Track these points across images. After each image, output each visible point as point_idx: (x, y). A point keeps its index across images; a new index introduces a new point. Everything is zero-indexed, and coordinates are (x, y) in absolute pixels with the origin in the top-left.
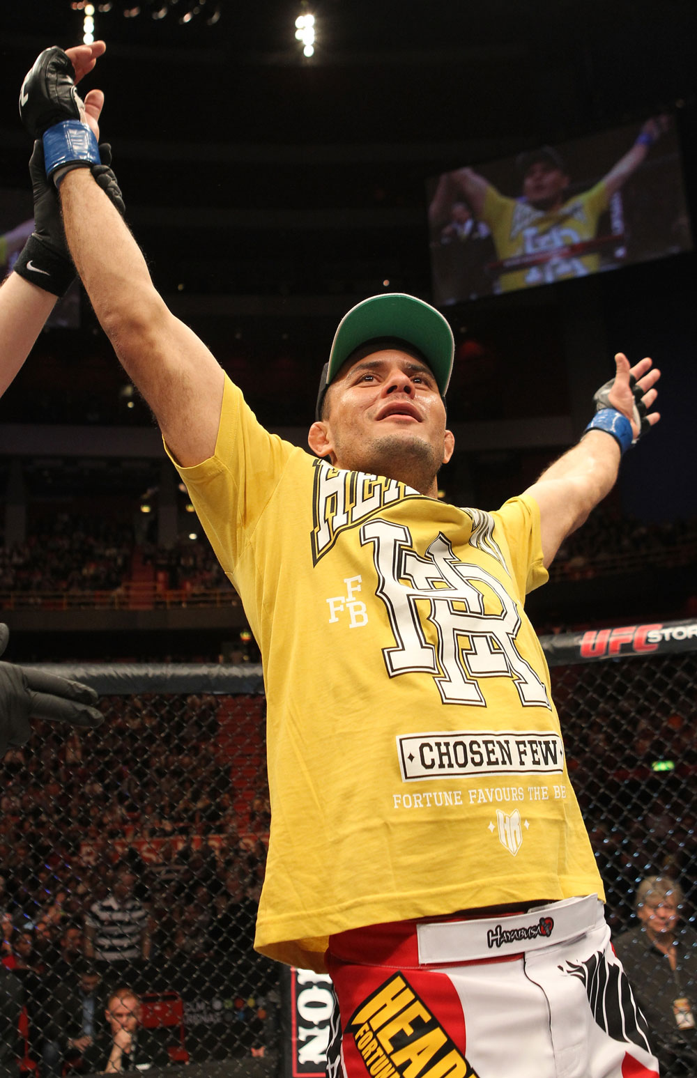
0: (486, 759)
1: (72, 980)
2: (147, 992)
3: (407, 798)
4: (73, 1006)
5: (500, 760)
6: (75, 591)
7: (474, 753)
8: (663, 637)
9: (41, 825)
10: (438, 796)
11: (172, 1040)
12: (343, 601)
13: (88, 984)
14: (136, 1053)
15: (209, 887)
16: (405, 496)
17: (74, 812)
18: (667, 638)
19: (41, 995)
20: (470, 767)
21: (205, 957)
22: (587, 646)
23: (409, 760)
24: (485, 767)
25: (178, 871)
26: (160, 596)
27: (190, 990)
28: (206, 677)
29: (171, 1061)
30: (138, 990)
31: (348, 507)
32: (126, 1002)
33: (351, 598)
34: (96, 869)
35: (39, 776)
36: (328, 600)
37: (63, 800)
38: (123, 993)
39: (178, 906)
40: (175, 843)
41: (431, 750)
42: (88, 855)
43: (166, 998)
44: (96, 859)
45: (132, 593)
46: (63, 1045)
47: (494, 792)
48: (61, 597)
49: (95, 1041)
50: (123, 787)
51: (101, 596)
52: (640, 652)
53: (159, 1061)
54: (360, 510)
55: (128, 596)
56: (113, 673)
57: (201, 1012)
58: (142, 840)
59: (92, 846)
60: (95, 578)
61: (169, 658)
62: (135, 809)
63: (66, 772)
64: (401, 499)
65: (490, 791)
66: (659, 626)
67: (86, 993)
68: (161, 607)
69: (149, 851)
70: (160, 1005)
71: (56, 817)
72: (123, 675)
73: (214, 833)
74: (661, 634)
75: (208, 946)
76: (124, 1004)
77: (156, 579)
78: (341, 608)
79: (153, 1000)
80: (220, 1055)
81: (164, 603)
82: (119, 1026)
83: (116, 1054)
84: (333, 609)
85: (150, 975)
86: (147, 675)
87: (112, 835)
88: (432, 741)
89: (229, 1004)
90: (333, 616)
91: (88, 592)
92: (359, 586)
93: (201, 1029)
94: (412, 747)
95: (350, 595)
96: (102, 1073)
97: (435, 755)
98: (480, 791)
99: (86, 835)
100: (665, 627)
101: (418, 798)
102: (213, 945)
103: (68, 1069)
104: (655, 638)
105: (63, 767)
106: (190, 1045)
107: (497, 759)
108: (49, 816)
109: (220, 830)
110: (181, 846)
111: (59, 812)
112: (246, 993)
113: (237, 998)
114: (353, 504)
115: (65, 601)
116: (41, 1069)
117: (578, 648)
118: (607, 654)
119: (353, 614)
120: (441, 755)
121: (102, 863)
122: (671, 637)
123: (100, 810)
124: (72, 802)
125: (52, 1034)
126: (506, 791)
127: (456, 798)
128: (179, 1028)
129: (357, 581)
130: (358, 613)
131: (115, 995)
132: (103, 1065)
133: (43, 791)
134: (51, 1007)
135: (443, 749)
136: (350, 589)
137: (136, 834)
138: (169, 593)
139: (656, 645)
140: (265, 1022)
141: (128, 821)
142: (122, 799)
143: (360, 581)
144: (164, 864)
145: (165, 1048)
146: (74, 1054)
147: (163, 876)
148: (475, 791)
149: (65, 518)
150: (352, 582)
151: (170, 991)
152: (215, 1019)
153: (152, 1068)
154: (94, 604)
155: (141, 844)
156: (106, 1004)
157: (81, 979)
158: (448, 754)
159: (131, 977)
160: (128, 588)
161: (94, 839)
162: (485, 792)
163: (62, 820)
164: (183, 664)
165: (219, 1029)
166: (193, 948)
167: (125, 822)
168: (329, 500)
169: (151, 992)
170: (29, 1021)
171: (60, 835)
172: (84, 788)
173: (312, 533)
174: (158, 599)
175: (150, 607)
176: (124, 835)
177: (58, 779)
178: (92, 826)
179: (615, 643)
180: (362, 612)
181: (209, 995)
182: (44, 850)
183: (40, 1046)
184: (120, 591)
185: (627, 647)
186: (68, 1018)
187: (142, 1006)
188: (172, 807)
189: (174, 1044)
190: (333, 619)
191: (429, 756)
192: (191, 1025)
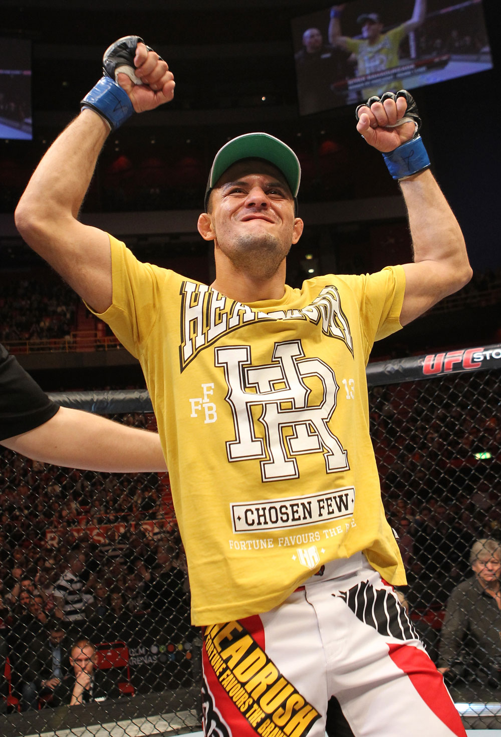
0: (291, 517)
1: (44, 636)
2: (101, 643)
3: (236, 544)
4: (45, 656)
5: (302, 516)
6: (35, 340)
7: (282, 514)
8: (485, 357)
9: (15, 518)
10: (256, 543)
11: (121, 678)
12: (201, 402)
13: (56, 638)
14: (94, 689)
15: (145, 561)
16: (243, 322)
17: (40, 507)
18: (488, 358)
19: (20, 649)
20: (280, 523)
21: (145, 614)
22: (427, 366)
23: (238, 520)
24: (290, 522)
25: (121, 549)
26: (99, 341)
27: (133, 639)
28: (137, 400)
29: (122, 695)
30: (94, 641)
31: (205, 331)
32: (85, 651)
33: (206, 400)
34: (58, 550)
35: (12, 481)
36: (190, 400)
37: (32, 498)
38: (82, 644)
39: (122, 575)
40: (118, 528)
41: (252, 513)
42: (52, 540)
43: (115, 646)
44: (59, 543)
45: (78, 339)
46: (38, 686)
47: (296, 539)
48: (25, 344)
49: (63, 681)
50: (78, 486)
51: (55, 343)
52: (468, 369)
53: (113, 695)
54: (214, 332)
55: (75, 342)
56: (66, 400)
57: (142, 655)
58: (93, 526)
59: (54, 533)
60: (50, 329)
61: (108, 388)
62: (88, 503)
63: (33, 477)
64: (240, 325)
65: (293, 538)
66: (482, 349)
67: (55, 645)
68: (101, 349)
69: (98, 535)
70: (111, 652)
71: (26, 512)
72: (74, 400)
73: (148, 520)
74: (483, 355)
75: (146, 606)
76: (83, 652)
77: (96, 329)
78: (199, 407)
79: (105, 648)
80: (159, 688)
81: (103, 346)
82: (79, 669)
83: (78, 690)
84: (194, 407)
85: (103, 629)
86: (92, 400)
87: (69, 523)
88: (253, 508)
89: (163, 649)
90: (193, 411)
91: (45, 340)
92: (212, 391)
93: (143, 669)
94: (240, 512)
95: (206, 397)
96: (68, 705)
97: (255, 517)
98: (286, 538)
99: (51, 523)
100: (485, 350)
101: (243, 544)
102: (151, 604)
103: (43, 704)
104: (479, 358)
105: (31, 473)
106: (135, 682)
107: (299, 517)
108: (21, 510)
109: (153, 516)
110: (122, 530)
111: (28, 508)
112: (176, 640)
113: (170, 644)
114: (208, 328)
115: (28, 347)
116: (21, 703)
117: (421, 367)
118: (443, 372)
119: (207, 412)
120: (259, 516)
121: (63, 545)
122: (491, 357)
123: (60, 505)
124: (39, 500)
125: (29, 677)
126: (305, 537)
127: (269, 543)
128: (126, 669)
129: (211, 387)
130: (210, 412)
131: (77, 645)
132: (69, 699)
133: (16, 492)
134: (27, 657)
135: (261, 512)
136: (205, 392)
137: (88, 522)
138: (106, 338)
139: (480, 363)
140: (192, 662)
141: (82, 512)
142: (76, 496)
143: (213, 387)
144: (109, 544)
145: (116, 685)
146: (47, 691)
147: (110, 553)
148: (283, 539)
149: (26, 284)
150: (207, 387)
151: (119, 640)
152: (154, 660)
153: (107, 699)
154: (50, 349)
155: (91, 530)
156: (70, 654)
157: (50, 635)
158: (264, 515)
159: (88, 632)
160: (75, 336)
161: (56, 527)
162: (289, 540)
163: (30, 514)
164: (120, 391)
165: (157, 668)
166: (135, 607)
167: (79, 513)
168: (192, 323)
169: (104, 642)
170: (11, 668)
171: (30, 525)
172: (47, 488)
173: (180, 347)
174: (98, 344)
175: (93, 350)
176: (79, 523)
177: (27, 483)
178: (54, 518)
179: (449, 363)
180: (213, 412)
181: (148, 643)
182: (18, 537)
183: (21, 687)
184: (68, 338)
185: (458, 366)
186: (42, 665)
187: (97, 653)
188: (115, 501)
189: (123, 681)
190: (194, 415)
191: (252, 517)
192: (136, 666)
